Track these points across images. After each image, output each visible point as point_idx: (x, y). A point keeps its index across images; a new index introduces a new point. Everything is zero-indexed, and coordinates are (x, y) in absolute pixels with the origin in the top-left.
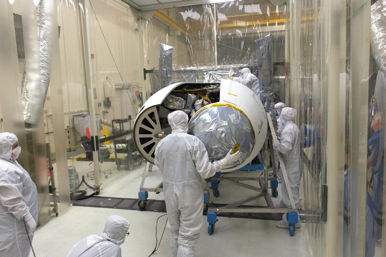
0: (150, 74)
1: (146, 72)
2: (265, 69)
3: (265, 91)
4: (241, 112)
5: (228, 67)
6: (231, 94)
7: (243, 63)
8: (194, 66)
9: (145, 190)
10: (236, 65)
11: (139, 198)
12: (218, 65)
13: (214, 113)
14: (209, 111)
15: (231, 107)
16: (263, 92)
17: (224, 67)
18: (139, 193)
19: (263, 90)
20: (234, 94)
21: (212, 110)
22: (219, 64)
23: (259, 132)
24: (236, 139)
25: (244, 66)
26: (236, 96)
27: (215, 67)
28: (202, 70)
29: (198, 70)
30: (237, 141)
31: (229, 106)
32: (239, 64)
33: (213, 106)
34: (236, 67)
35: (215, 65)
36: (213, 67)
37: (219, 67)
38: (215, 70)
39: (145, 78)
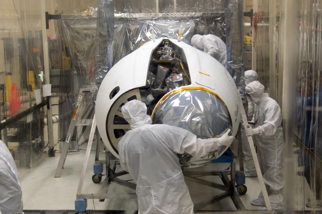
0: (56, 20)
1: (49, 17)
2: (235, 34)
3: (233, 62)
4: (217, 97)
5: (173, 16)
6: (203, 74)
7: (196, 12)
8: (125, 12)
9: (85, 197)
10: (185, 14)
11: (76, 208)
12: (159, 12)
13: (187, 99)
14: (180, 96)
15: (206, 91)
16: (231, 63)
17: (168, 16)
18: (76, 202)
19: (231, 60)
20: (206, 74)
21: (184, 94)
22: (161, 11)
23: (236, 120)
24: (213, 130)
25: (197, 15)
26: (209, 76)
27: (156, 15)
28: (136, 19)
29: (131, 18)
30: (214, 133)
31: (202, 89)
32: (190, 12)
33: (184, 90)
34: (185, 16)
35: (156, 12)
36: (153, 14)
37: (160, 15)
38: (156, 20)
39: (47, 27)
